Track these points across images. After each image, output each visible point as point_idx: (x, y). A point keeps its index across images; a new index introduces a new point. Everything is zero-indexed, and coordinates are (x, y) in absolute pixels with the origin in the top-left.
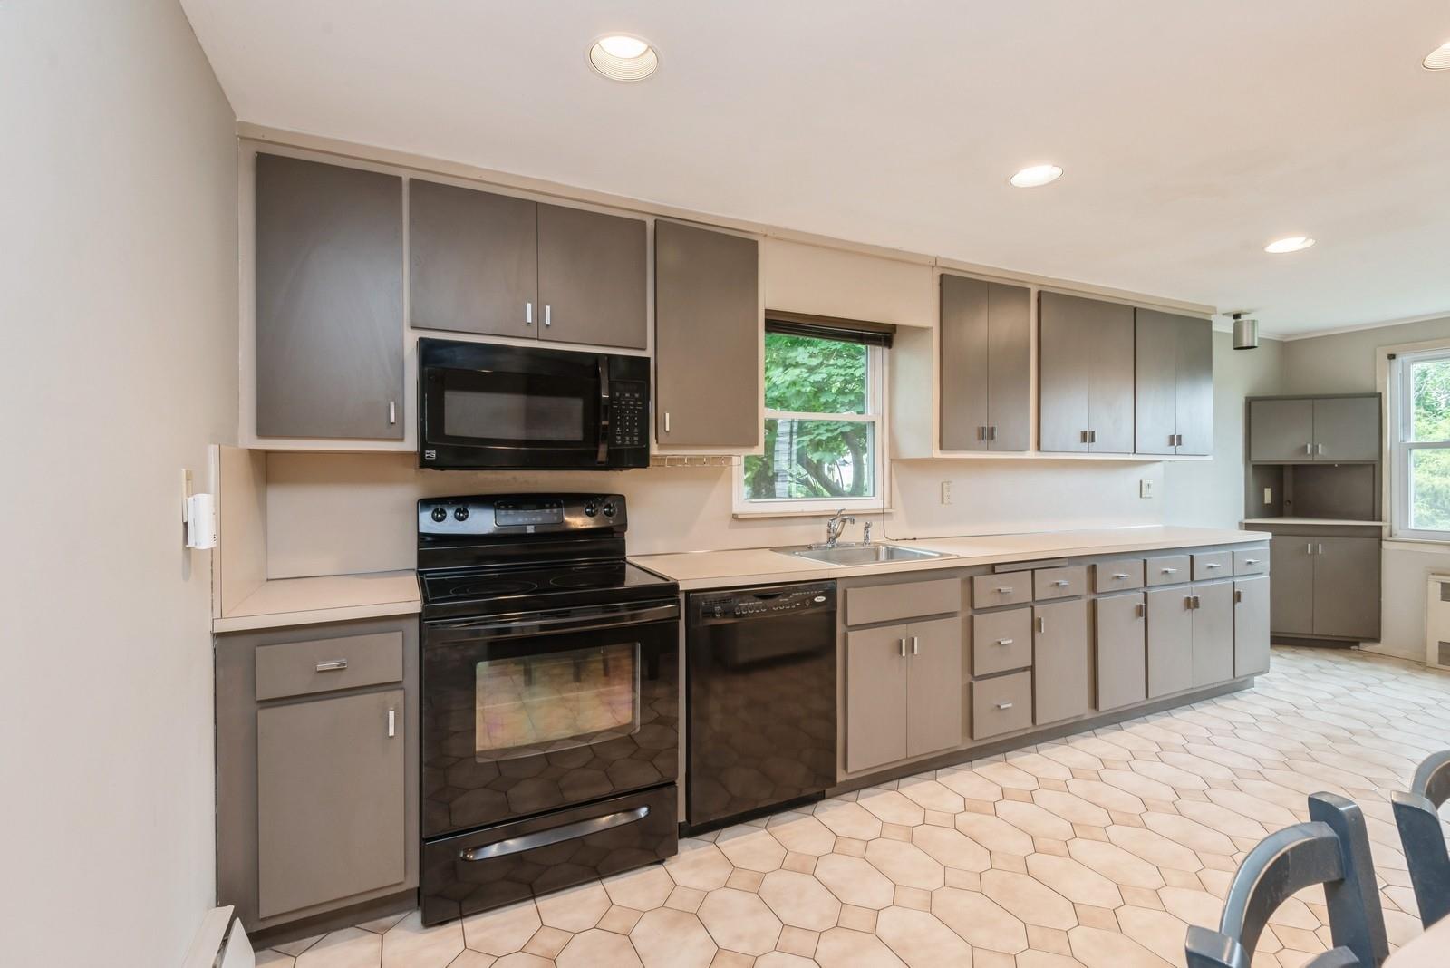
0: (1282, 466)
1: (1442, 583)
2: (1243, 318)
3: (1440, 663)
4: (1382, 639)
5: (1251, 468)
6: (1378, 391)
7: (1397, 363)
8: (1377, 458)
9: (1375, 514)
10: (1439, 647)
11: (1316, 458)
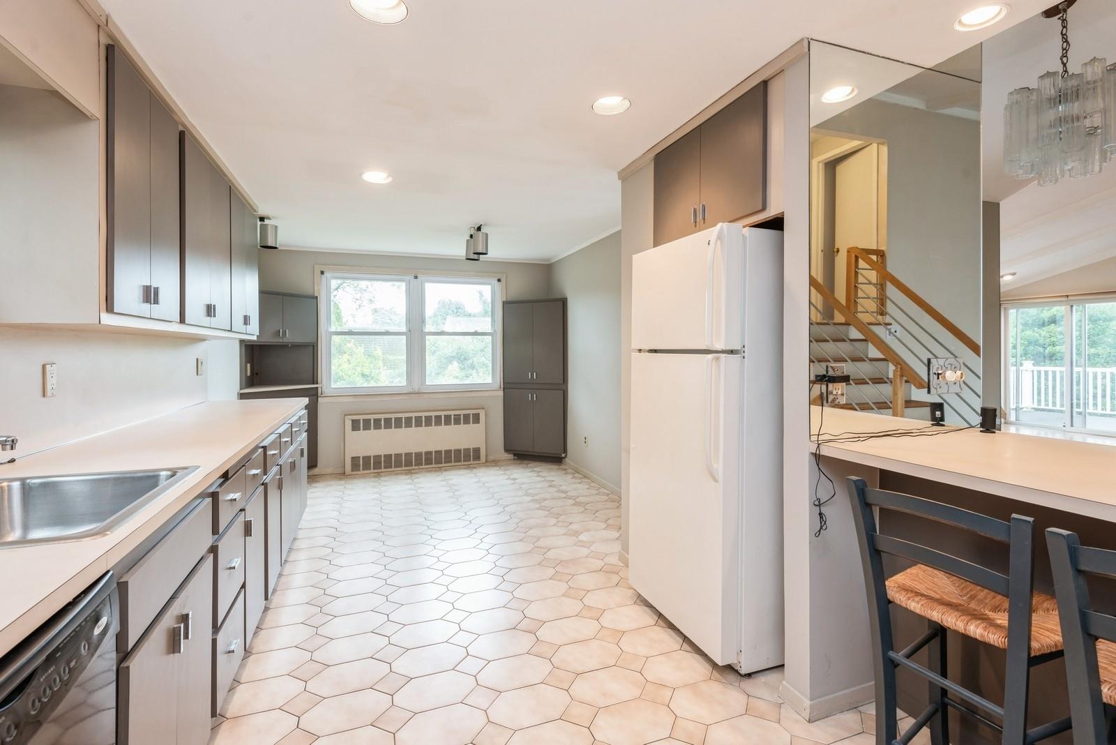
0: (253, 345)
1: (352, 420)
2: (266, 222)
3: (352, 471)
4: (318, 464)
5: (244, 346)
6: (316, 295)
7: (324, 277)
8: (316, 341)
9: (314, 381)
10: (352, 461)
11: (285, 340)
